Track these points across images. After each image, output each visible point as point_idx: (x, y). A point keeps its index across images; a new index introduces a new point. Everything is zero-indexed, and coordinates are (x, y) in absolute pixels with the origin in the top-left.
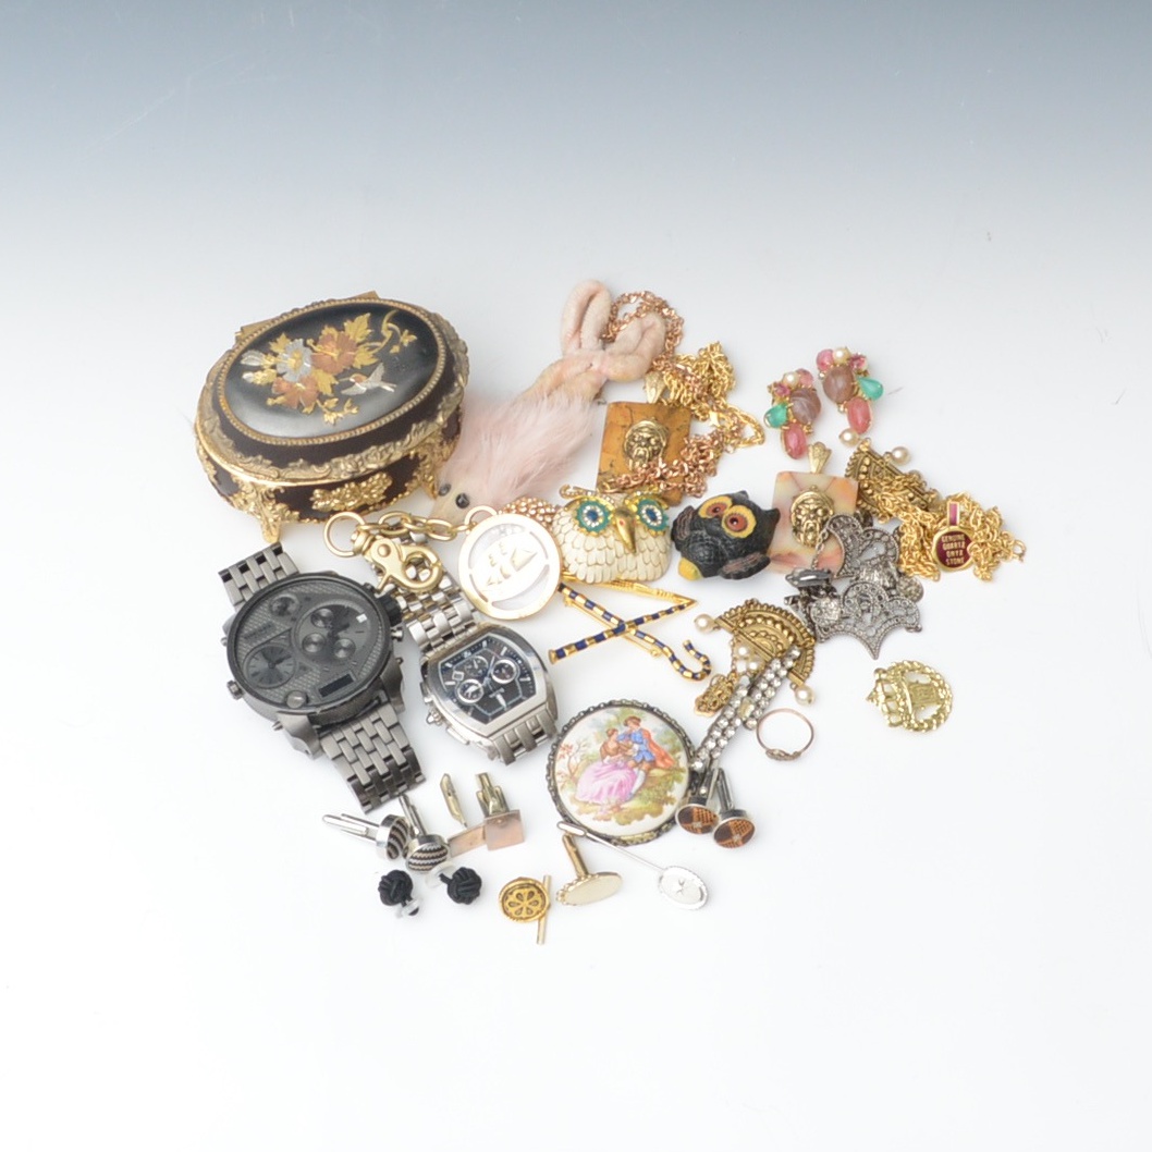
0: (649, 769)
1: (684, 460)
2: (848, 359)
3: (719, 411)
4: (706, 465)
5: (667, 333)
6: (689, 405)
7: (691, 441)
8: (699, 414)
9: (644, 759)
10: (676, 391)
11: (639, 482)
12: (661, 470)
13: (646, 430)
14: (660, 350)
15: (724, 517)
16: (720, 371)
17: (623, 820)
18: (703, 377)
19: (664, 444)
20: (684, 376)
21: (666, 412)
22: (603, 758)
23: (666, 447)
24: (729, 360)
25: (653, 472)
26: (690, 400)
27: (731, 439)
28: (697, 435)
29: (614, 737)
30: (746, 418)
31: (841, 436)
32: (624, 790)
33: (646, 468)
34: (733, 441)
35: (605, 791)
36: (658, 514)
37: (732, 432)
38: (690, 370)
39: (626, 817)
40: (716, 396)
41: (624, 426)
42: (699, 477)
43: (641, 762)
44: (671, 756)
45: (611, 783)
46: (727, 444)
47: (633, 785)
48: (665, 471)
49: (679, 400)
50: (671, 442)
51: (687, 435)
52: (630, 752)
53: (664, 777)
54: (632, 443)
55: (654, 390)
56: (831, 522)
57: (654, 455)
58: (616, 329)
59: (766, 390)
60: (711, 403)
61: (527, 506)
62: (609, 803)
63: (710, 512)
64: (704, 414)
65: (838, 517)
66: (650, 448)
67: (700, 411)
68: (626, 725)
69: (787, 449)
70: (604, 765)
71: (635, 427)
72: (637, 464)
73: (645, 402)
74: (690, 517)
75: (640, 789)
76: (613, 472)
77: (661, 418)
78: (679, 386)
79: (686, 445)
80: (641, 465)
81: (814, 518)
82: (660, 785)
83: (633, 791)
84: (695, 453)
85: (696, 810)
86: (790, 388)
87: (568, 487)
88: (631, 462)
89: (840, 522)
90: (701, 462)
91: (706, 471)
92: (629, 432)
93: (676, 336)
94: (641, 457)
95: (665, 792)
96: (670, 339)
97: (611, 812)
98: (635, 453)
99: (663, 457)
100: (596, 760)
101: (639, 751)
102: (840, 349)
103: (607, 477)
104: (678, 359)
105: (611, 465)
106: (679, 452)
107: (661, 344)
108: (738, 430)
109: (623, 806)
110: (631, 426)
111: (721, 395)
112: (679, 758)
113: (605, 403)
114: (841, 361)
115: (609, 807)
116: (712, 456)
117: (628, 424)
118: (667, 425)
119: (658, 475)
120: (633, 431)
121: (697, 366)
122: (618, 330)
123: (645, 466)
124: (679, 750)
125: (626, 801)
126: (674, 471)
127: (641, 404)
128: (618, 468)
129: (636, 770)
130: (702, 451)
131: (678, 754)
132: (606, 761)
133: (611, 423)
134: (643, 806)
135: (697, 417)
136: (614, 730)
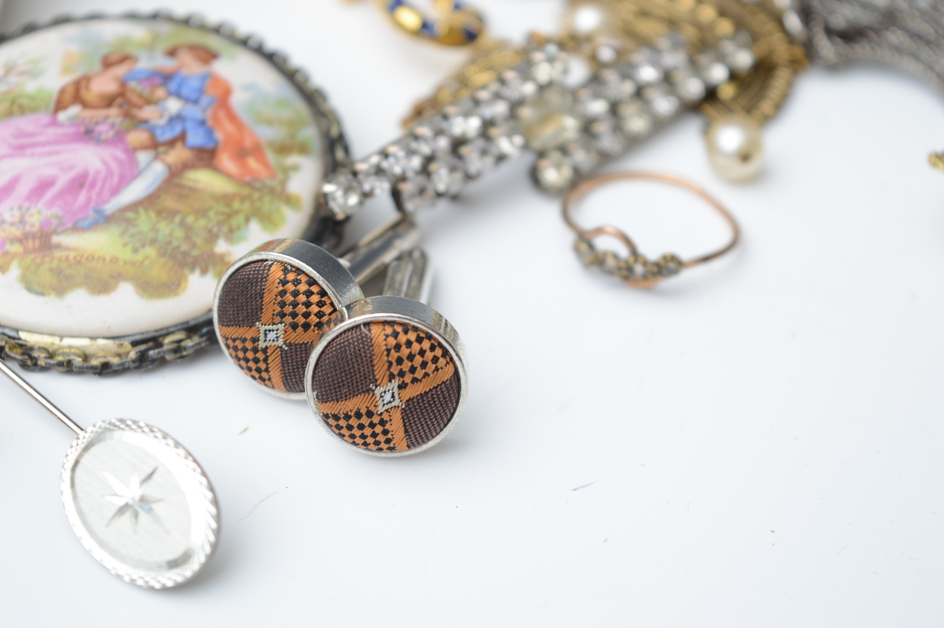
0: (186, 166)
9: (182, 137)
17: (46, 277)
22: (60, 106)
29: (121, 71)
32: (82, 197)
35: (23, 189)
39: (57, 272)
43: (171, 143)
44: (271, 157)
45: (48, 172)
47: (116, 191)
52: (147, 112)
53: (227, 199)
62: (22, 221)
68: (172, 53)
70: (54, 123)
75: (134, 206)
82: (202, 213)
83: (111, 206)
85: (276, 273)
95: (212, 238)
97: (16, 248)
100: (34, 110)
101: (178, 118)
109: (56, 239)
112: (296, 168)
115: (16, 232)
124: (303, 149)
125: (76, 228)
129: (143, 157)
131: (293, 159)
132: (63, 116)
134: (126, 254)
136: (125, 59)
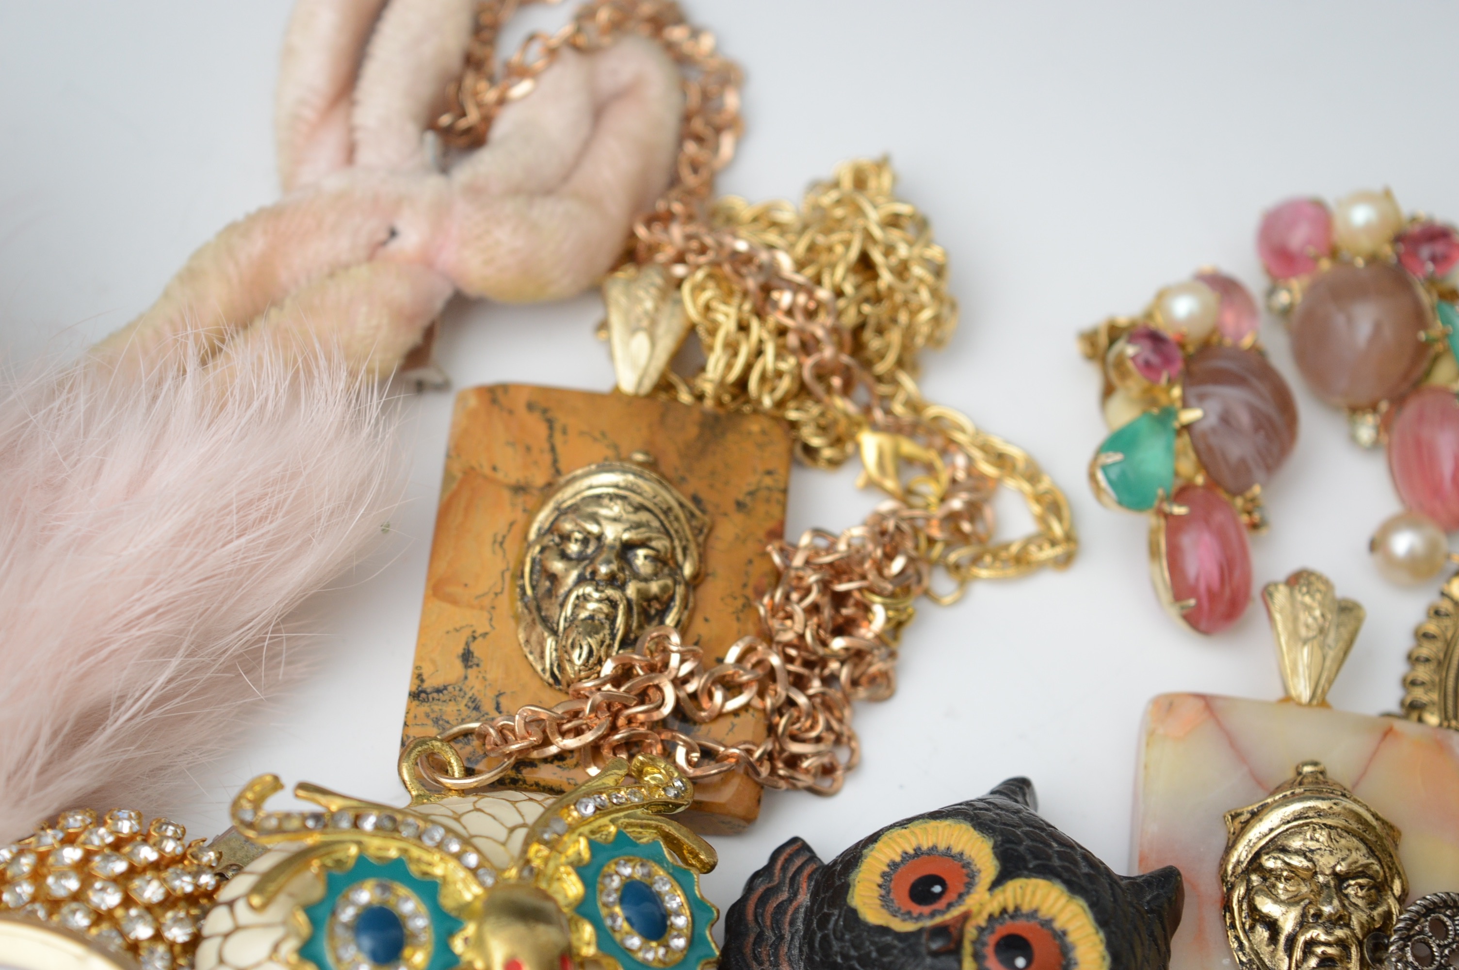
1: (768, 638)
2: (1399, 238)
3: (896, 428)
4: (856, 656)
5: (687, 118)
6: (780, 404)
7: (798, 561)
8: (816, 442)
10: (732, 349)
11: (589, 737)
12: (679, 682)
13: (616, 509)
14: (660, 179)
15: (971, 932)
16: (902, 271)
18: (839, 293)
19: (688, 570)
20: (766, 290)
21: (693, 431)
23: (695, 582)
24: (937, 229)
25: (642, 697)
26: (785, 384)
27: (949, 546)
28: (818, 532)
30: (1000, 459)
31: (1376, 545)
33: (617, 681)
34: (953, 557)
36: (675, 901)
37: (953, 518)
38: (785, 262)
40: (881, 368)
41: (519, 489)
42: (828, 707)
46: (933, 564)
48: (691, 687)
49: (742, 383)
50: (717, 562)
51: (777, 533)
54: (558, 566)
55: (641, 341)
56: (1406, 939)
57: (647, 618)
58: (491, 96)
59: (1075, 349)
60: (861, 393)
61: (83, 867)
63: (901, 897)
64: (838, 442)
65: (1431, 909)
66: (631, 590)
67: (822, 429)
69: (1178, 595)
71: (567, 496)
72: (578, 657)
73: (603, 386)
74: (804, 898)
76: (475, 685)
77: (671, 461)
78: (743, 327)
79: (777, 577)
80: (594, 662)
81: (1339, 920)
84: (814, 609)
86: (1182, 345)
87: (276, 784)
88: (550, 643)
89: (1439, 928)
90: (838, 643)
91: (855, 682)
92: (543, 517)
93: (718, 130)
94: (592, 626)
96: (699, 139)
98: (569, 609)
99: (681, 627)
102: (1364, 197)
103: (450, 710)
104: (730, 220)
105: (467, 657)
106: (748, 606)
107: (663, 158)
108: (973, 511)
110: (550, 488)
111: (900, 363)
113: (443, 387)
114: (1366, 244)
116: (879, 616)
117: (540, 479)
118: (694, 485)
119: (666, 710)
120: (561, 512)
121: (812, 248)
122: (502, 101)
123: (608, 668)
126: (732, 688)
127: (591, 398)
128: (494, 672)
130: (840, 599)
133: (470, 472)
135: (810, 451)
